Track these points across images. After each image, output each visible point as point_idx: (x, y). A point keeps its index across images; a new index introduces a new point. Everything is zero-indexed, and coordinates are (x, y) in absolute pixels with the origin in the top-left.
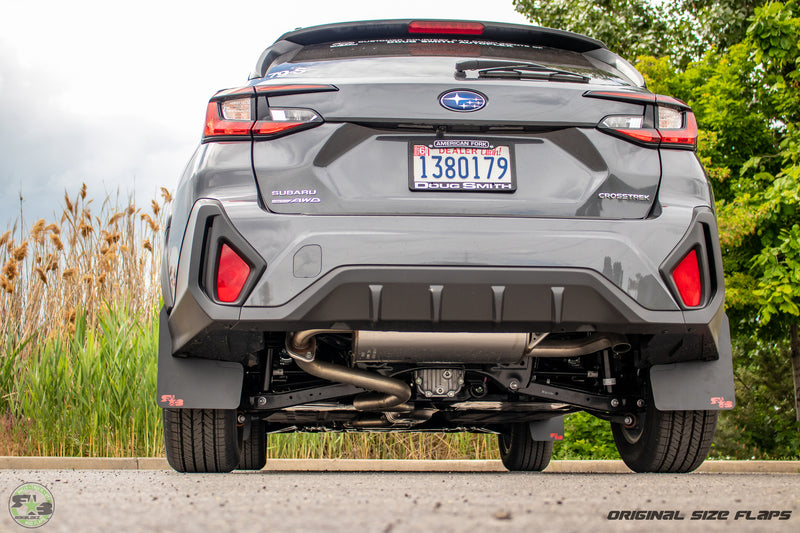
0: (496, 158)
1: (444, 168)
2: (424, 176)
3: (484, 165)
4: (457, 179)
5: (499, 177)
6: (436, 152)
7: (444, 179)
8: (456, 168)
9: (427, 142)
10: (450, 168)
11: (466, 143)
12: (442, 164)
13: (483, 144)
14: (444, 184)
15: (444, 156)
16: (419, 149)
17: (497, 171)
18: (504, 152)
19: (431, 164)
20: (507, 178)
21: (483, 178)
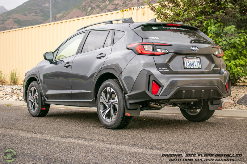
0: (198, 61)
1: (190, 63)
2: (187, 65)
3: (196, 62)
4: (192, 66)
5: (199, 65)
6: (188, 60)
7: (190, 66)
8: (192, 63)
9: (186, 57)
10: (191, 63)
11: (193, 58)
12: (189, 62)
13: (195, 58)
14: (190, 67)
15: (189, 61)
16: (185, 59)
17: (198, 64)
18: (198, 60)
19: (187, 62)
20: (200, 66)
21: (196, 66)
